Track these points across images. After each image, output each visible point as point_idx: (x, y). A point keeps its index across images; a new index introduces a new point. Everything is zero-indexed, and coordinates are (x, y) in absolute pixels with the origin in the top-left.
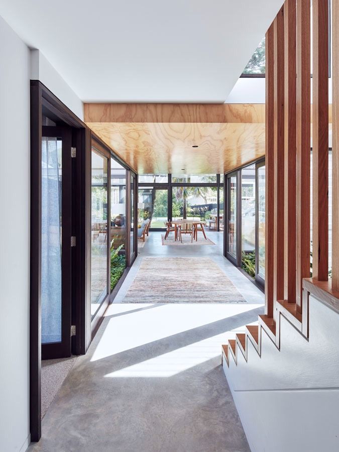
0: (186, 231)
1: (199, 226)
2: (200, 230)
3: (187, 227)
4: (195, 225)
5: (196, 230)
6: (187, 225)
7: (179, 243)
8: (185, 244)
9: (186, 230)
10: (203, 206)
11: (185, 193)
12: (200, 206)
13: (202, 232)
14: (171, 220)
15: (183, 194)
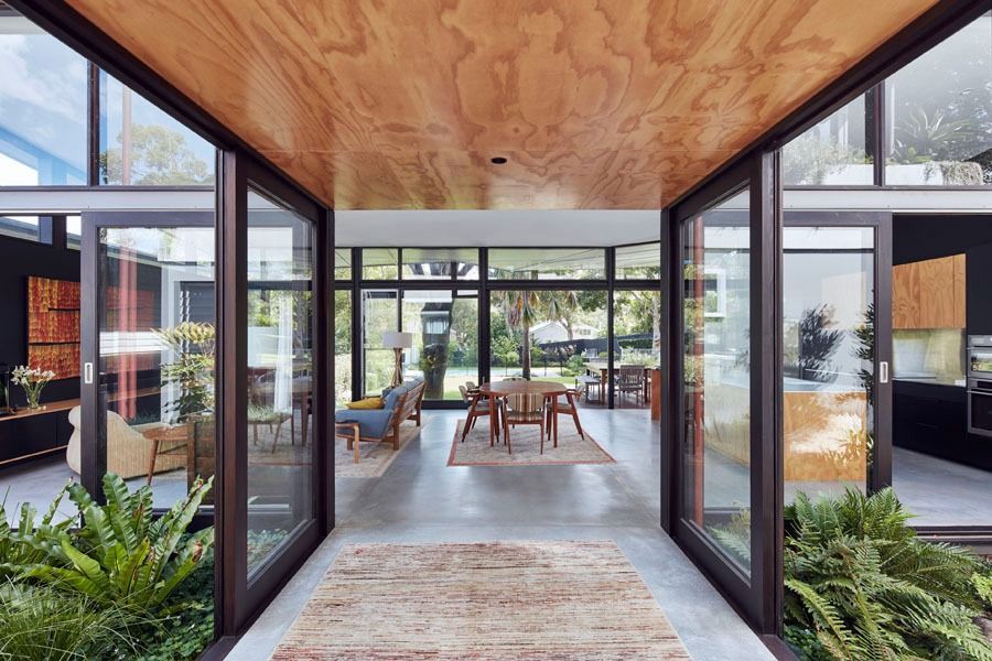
0: (525, 416)
1: (562, 399)
2: (567, 412)
3: (525, 404)
4: (551, 396)
5: (554, 410)
6: (525, 397)
7: (501, 458)
8: (521, 459)
9: (525, 413)
10: (565, 344)
11: (526, 313)
12: (558, 345)
13: (571, 416)
14: (488, 380)
15: (522, 315)
